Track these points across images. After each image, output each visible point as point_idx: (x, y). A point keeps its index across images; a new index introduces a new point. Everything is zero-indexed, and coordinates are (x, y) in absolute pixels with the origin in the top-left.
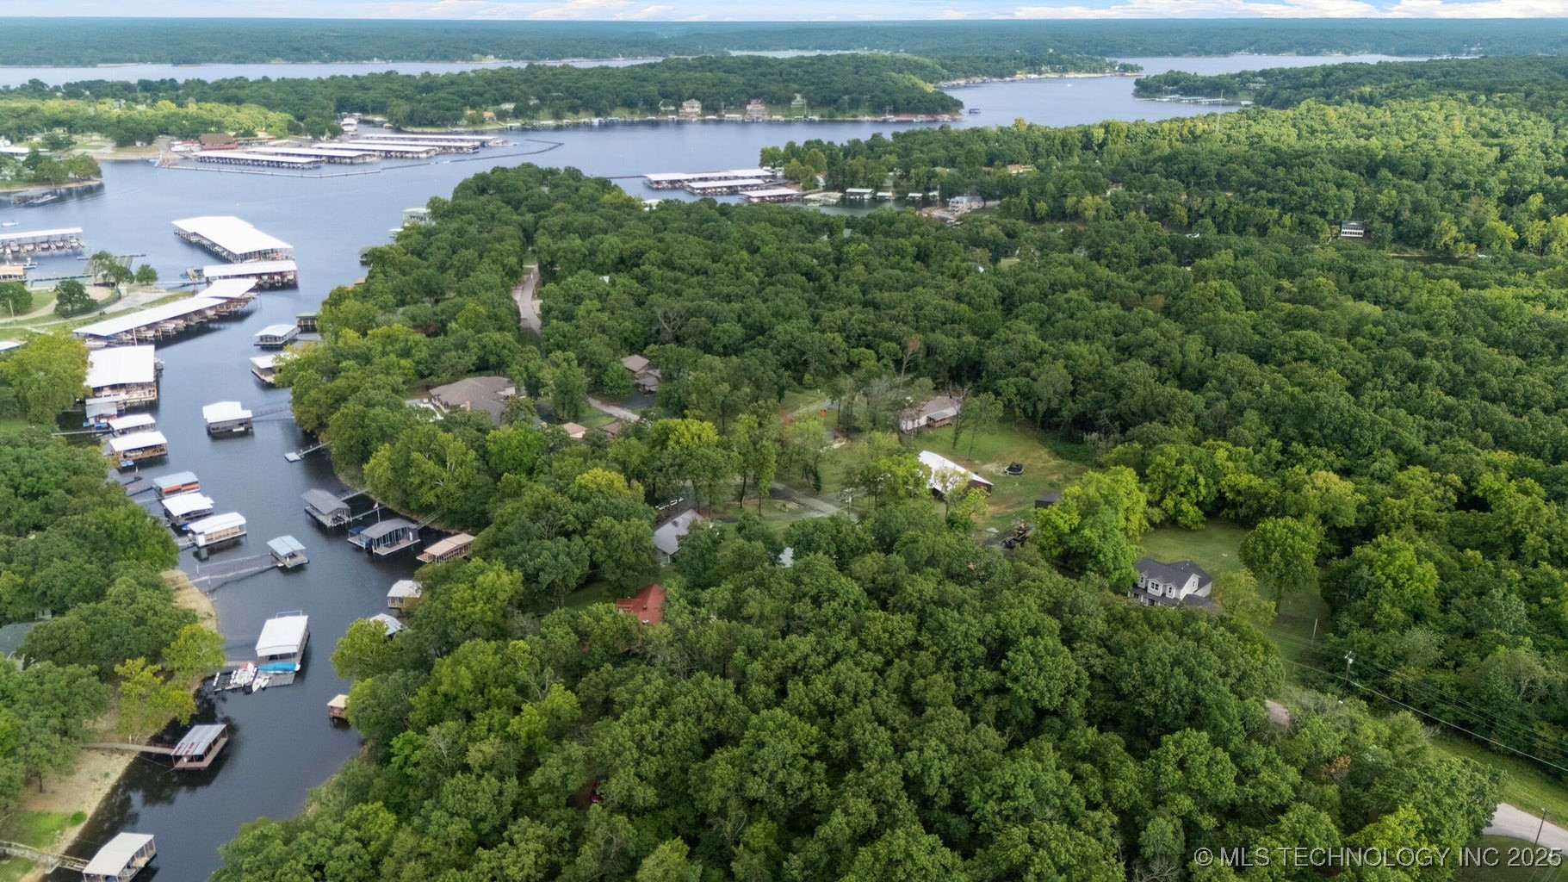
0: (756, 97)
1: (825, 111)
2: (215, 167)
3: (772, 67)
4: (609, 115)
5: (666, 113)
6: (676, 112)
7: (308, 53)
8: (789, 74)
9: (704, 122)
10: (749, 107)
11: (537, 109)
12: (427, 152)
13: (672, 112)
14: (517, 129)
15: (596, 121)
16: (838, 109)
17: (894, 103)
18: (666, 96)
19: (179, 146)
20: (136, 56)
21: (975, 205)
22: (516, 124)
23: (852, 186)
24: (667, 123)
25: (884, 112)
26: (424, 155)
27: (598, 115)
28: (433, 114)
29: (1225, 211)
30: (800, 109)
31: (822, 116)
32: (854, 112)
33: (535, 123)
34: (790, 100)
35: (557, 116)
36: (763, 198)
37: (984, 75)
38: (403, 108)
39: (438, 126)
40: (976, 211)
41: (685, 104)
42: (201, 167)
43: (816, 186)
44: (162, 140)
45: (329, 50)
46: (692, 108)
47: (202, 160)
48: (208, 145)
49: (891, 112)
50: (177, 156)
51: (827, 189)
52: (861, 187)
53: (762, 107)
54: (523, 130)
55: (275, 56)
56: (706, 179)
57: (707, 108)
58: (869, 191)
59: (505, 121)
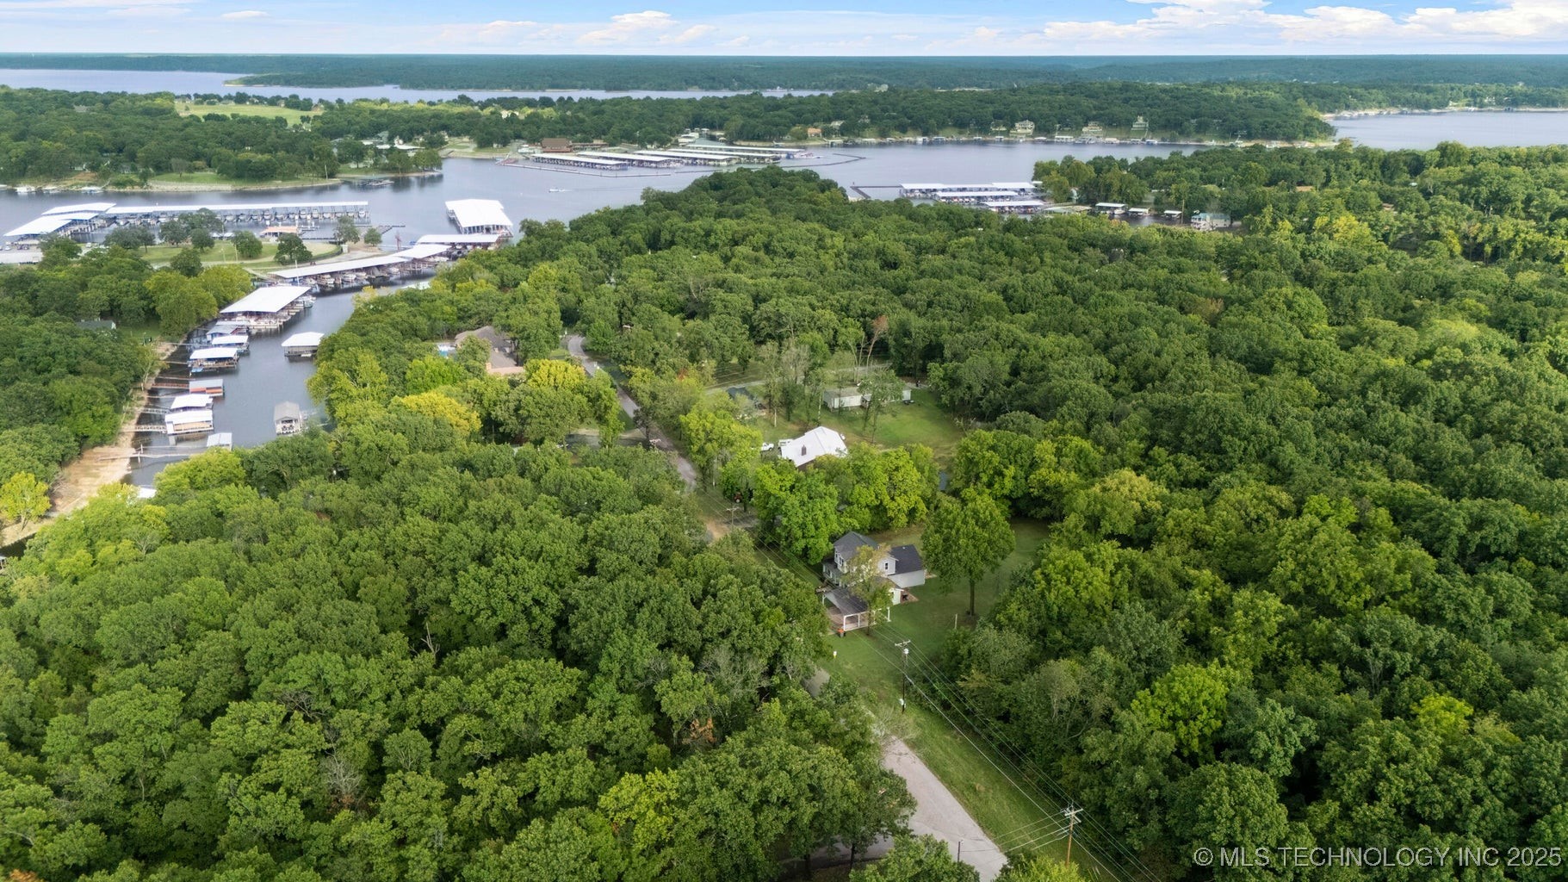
0: (1094, 118)
1: (1167, 135)
2: (553, 167)
3: (1140, 91)
4: (937, 134)
5: (996, 133)
6: (1007, 133)
7: (720, 82)
8: (1157, 97)
9: (1034, 142)
10: (1085, 129)
11: (865, 126)
12: (729, 160)
13: (1002, 133)
14: (838, 146)
15: (920, 139)
16: (1181, 133)
17: (1247, 127)
18: (998, 116)
19: (526, 148)
20: (580, 83)
21: (1221, 223)
22: (839, 141)
23: (1106, 200)
24: (994, 142)
25: (1234, 136)
26: (725, 163)
27: (925, 134)
28: (761, 129)
29: (1509, 241)
30: (1140, 132)
31: (1163, 139)
32: (1199, 136)
33: (858, 140)
34: (1129, 123)
35: (883, 134)
36: (1003, 208)
37: (1404, 105)
38: (738, 121)
39: (765, 141)
40: (1221, 230)
41: (1017, 125)
42: (538, 166)
43: (1069, 199)
44: (515, 144)
45: (739, 79)
46: (1025, 129)
47: (538, 160)
48: (548, 149)
49: (1241, 138)
50: (521, 157)
51: (1080, 202)
52: (1115, 202)
53: (1099, 129)
54: (845, 146)
55: (693, 85)
56: (964, 190)
57: (1039, 130)
58: (1121, 205)
59: (830, 138)
